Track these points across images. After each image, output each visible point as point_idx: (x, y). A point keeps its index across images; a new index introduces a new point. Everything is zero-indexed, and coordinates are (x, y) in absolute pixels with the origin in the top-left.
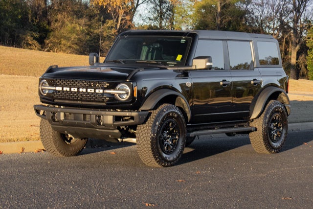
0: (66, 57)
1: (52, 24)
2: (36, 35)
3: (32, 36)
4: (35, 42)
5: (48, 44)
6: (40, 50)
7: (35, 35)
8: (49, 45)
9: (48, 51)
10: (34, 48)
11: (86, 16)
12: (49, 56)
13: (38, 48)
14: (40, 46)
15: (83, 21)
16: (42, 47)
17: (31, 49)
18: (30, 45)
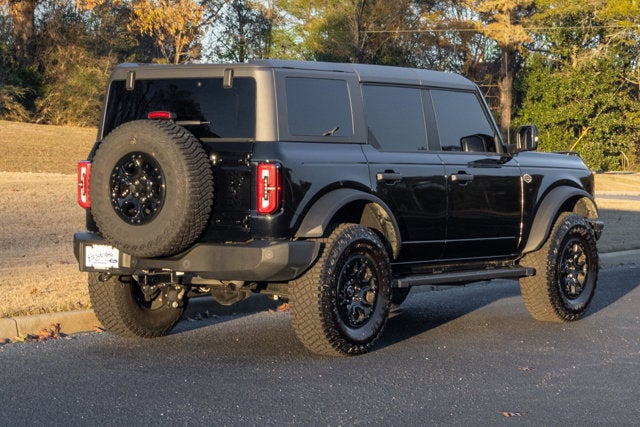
0: (85, 133)
1: (47, 69)
2: (19, 91)
3: (11, 94)
4: (17, 106)
5: (42, 108)
6: (28, 122)
7: (17, 93)
8: (45, 110)
9: (44, 123)
10: (16, 117)
11: (114, 51)
12: (52, 133)
13: (23, 118)
14: (28, 112)
15: (107, 62)
16: (32, 116)
17: (10, 119)
18: (8, 111)
